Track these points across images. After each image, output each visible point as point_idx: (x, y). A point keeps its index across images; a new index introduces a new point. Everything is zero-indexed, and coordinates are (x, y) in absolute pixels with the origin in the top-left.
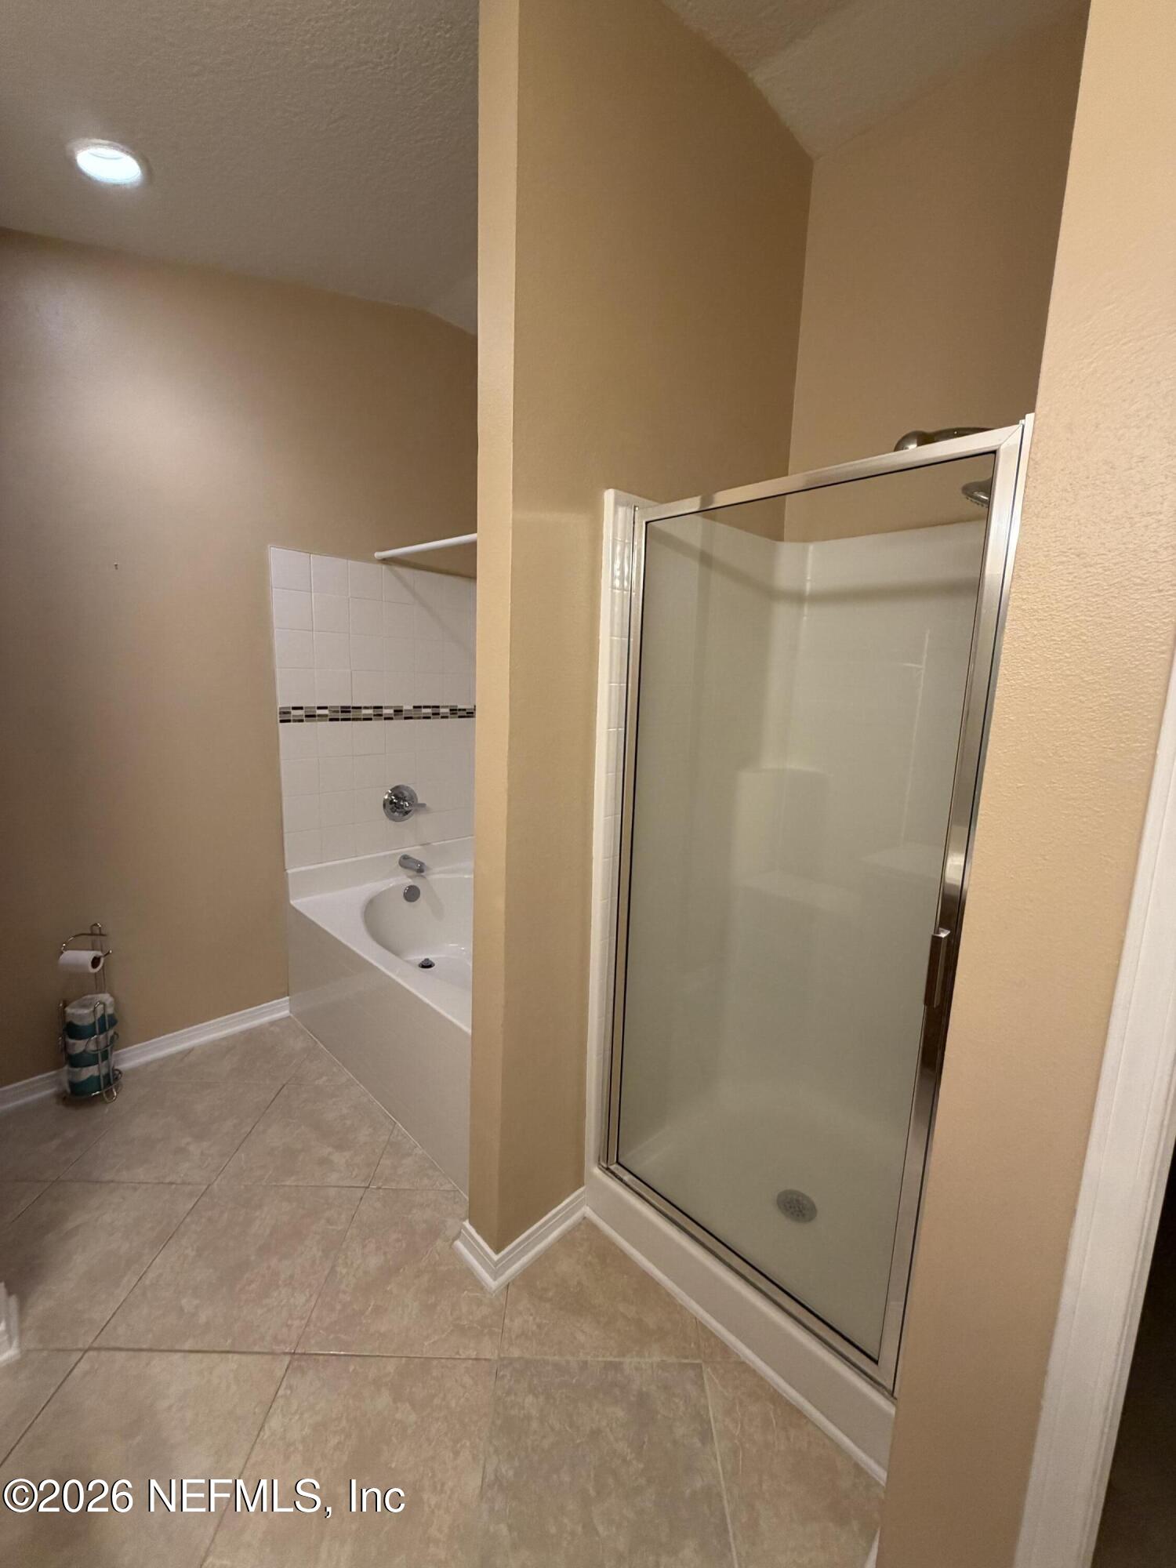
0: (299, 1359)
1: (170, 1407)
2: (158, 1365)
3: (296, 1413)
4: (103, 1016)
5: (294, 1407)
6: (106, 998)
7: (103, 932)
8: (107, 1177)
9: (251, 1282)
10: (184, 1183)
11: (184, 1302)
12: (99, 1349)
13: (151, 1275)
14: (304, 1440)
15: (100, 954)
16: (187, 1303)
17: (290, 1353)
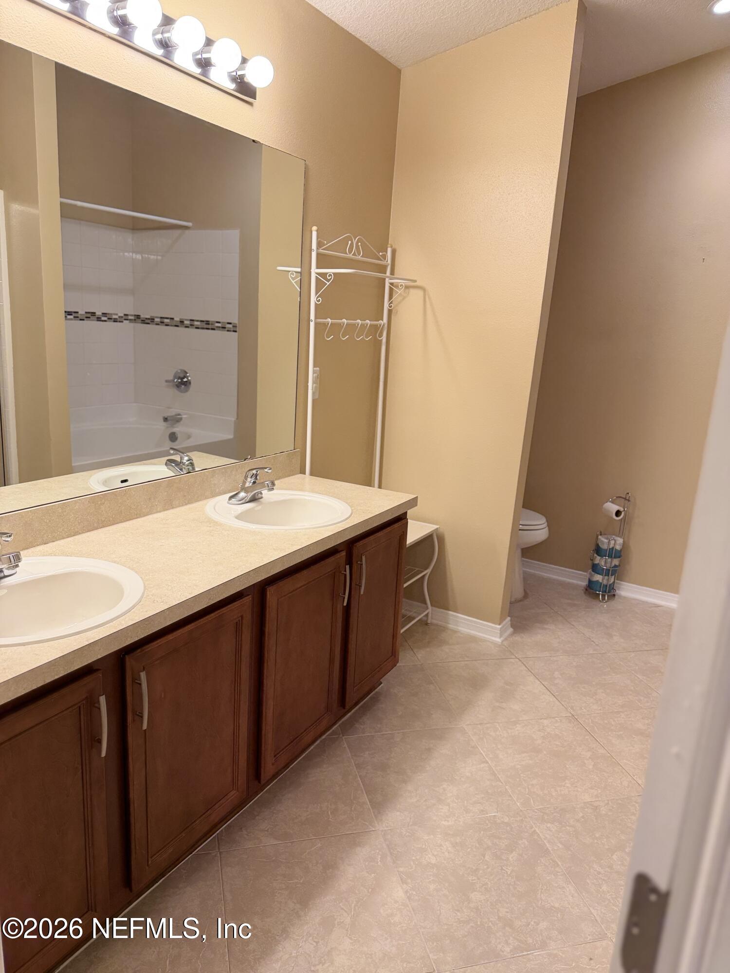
0: (573, 718)
1: (523, 690)
2: (532, 678)
3: (555, 727)
4: (613, 548)
5: (556, 725)
6: (620, 541)
7: (630, 499)
8: (573, 623)
9: (584, 687)
10: (597, 645)
11: (556, 673)
12: (520, 660)
13: (555, 659)
14: (548, 733)
15: (622, 509)
16: (557, 674)
17: (572, 715)
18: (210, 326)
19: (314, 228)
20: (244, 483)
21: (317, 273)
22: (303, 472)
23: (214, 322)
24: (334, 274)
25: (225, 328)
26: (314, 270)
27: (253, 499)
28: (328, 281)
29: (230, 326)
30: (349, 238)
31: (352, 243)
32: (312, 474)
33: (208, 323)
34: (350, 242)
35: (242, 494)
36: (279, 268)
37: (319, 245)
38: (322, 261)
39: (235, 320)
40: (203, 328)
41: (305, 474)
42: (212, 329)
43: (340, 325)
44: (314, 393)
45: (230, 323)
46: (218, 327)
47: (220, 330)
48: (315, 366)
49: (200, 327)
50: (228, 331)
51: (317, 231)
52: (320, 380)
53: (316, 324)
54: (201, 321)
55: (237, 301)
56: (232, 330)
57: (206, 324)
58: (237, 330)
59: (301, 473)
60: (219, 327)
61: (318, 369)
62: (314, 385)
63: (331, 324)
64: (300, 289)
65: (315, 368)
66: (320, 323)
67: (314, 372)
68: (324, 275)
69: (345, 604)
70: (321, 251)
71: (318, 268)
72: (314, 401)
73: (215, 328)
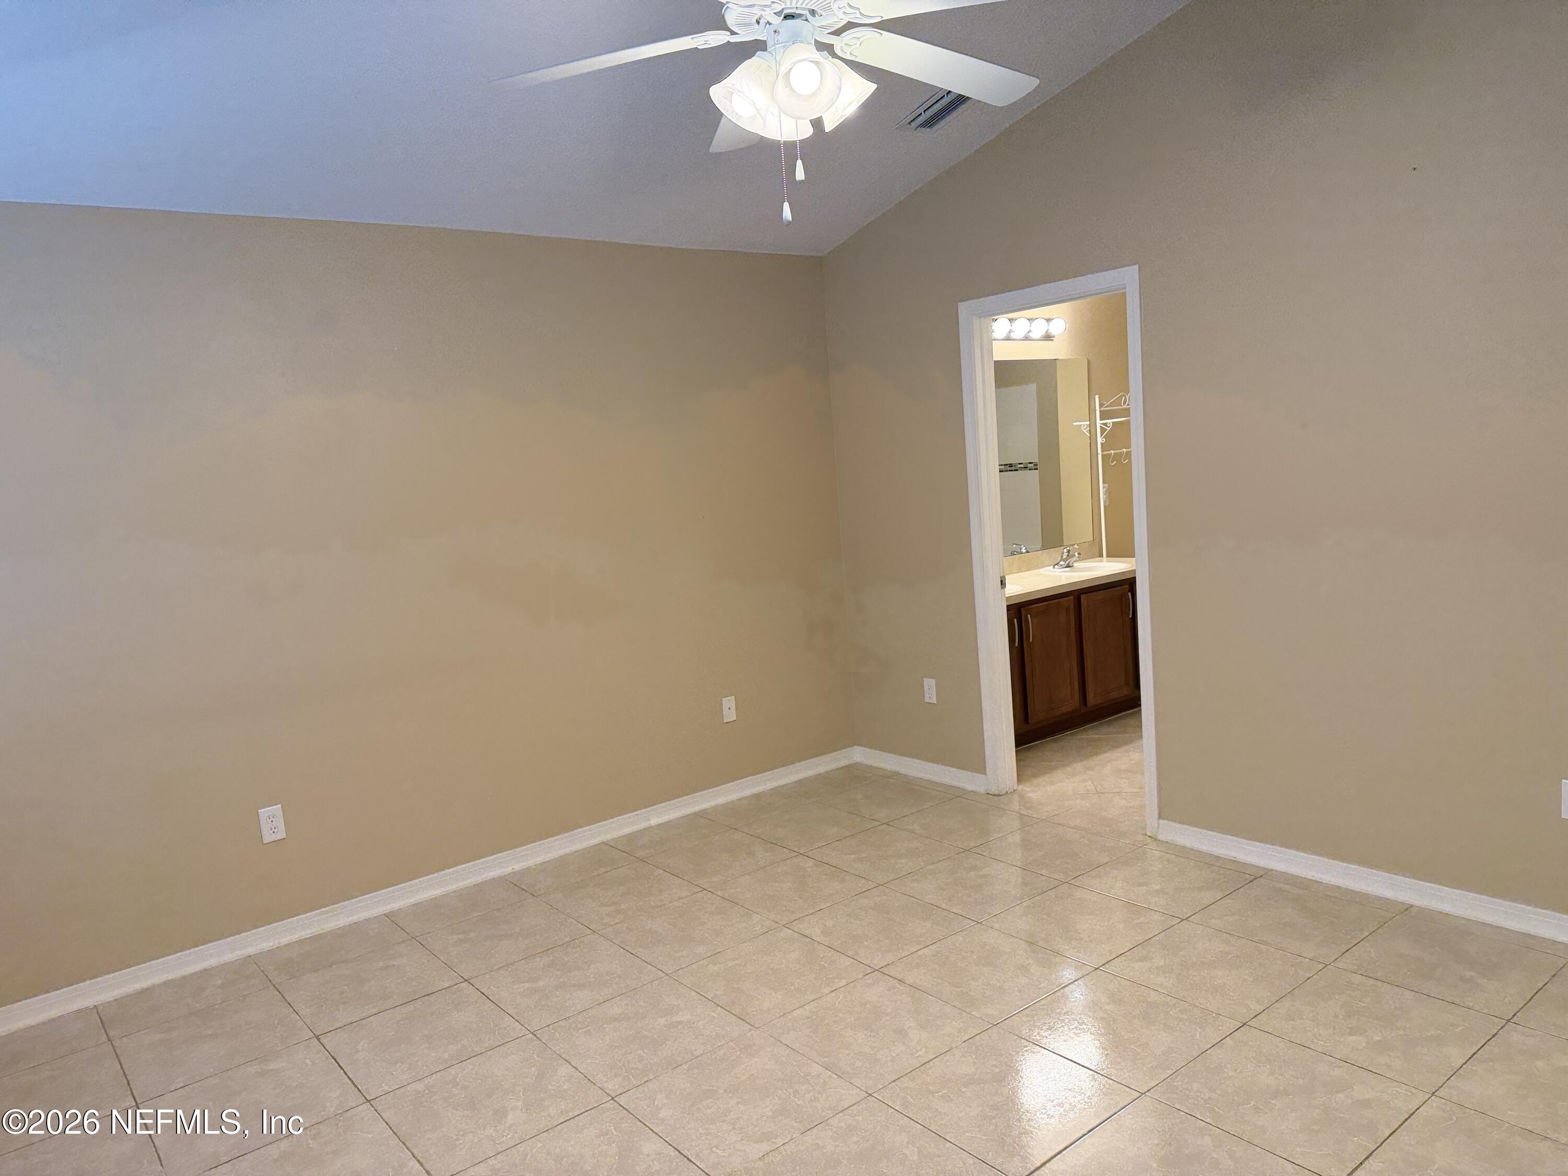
18: (1013, 468)
19: (1097, 396)
20: (1062, 556)
21: (1101, 424)
22: (1101, 555)
23: (1016, 464)
24: (1112, 422)
25: (1027, 467)
26: (1099, 422)
27: (1068, 566)
28: (1109, 427)
29: (1032, 465)
30: (1121, 396)
31: (1126, 399)
32: (1108, 556)
33: (1011, 465)
34: (1124, 398)
35: (1062, 563)
36: (1075, 424)
37: (1101, 406)
38: (1104, 416)
39: (1036, 460)
40: (1007, 471)
41: (1103, 557)
42: (1015, 470)
43: (1121, 454)
44: (1104, 502)
45: (1032, 463)
46: (1019, 468)
47: (1022, 470)
48: (1104, 483)
49: (1004, 470)
50: (1030, 470)
51: (1099, 398)
52: (1109, 492)
53: (1103, 456)
54: (1005, 465)
55: (1037, 444)
56: (1033, 468)
57: (1009, 467)
58: (1038, 468)
59: (1100, 557)
60: (1022, 468)
61: (1107, 485)
62: (1104, 496)
63: (1114, 454)
64: (1090, 434)
65: (1105, 485)
66: (1105, 455)
67: (1104, 487)
68: (1105, 424)
69: (1131, 616)
70: (1102, 409)
71: (1101, 420)
72: (1105, 507)
73: (1018, 469)
